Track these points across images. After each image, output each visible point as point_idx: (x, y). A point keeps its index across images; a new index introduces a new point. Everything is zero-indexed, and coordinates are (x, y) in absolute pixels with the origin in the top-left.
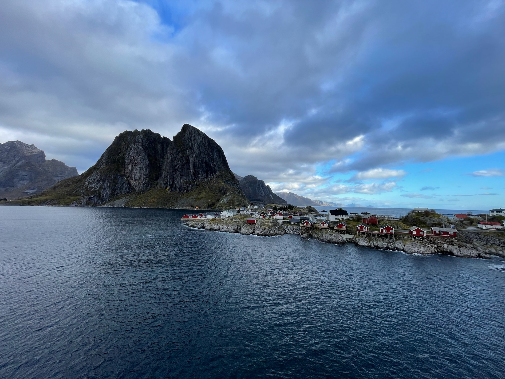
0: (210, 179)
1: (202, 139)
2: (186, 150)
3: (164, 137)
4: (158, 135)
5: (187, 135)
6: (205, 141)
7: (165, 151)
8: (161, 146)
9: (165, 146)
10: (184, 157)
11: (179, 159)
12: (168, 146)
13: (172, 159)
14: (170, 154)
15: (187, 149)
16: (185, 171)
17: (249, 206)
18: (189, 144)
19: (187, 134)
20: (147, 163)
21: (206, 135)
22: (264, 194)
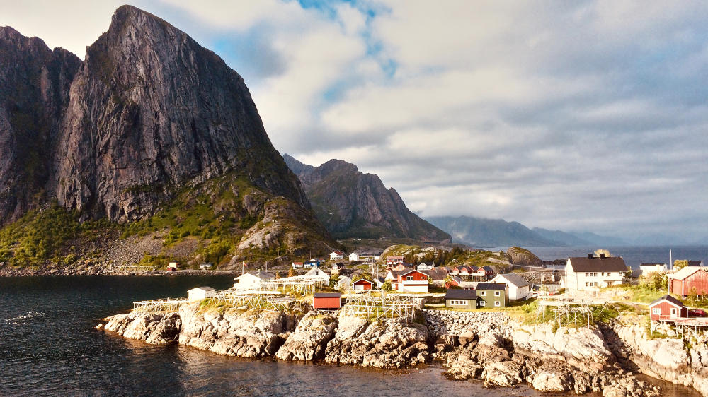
0: (209, 175)
1: (179, 52)
2: (129, 87)
3: (57, 49)
4: (38, 42)
5: (130, 39)
6: (187, 57)
7: (63, 93)
8: (50, 77)
9: (61, 77)
10: (124, 112)
11: (109, 116)
12: (70, 78)
13: (85, 117)
14: (79, 102)
15: (133, 85)
16: (128, 152)
17: (333, 255)
18: (137, 70)
19: (130, 36)
20: (8, 134)
21: (189, 39)
22: (380, 217)
